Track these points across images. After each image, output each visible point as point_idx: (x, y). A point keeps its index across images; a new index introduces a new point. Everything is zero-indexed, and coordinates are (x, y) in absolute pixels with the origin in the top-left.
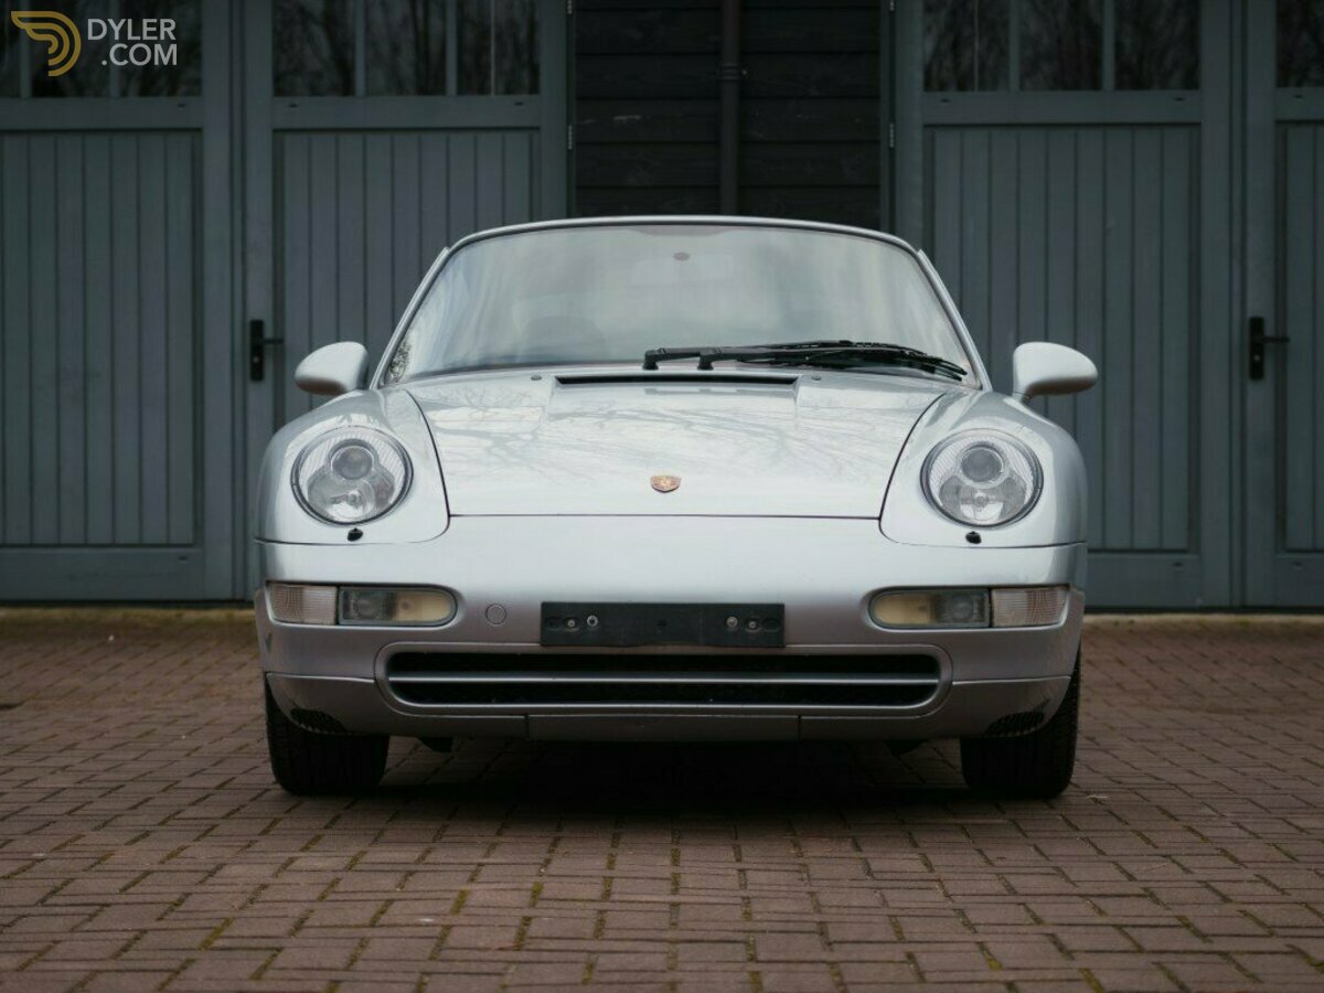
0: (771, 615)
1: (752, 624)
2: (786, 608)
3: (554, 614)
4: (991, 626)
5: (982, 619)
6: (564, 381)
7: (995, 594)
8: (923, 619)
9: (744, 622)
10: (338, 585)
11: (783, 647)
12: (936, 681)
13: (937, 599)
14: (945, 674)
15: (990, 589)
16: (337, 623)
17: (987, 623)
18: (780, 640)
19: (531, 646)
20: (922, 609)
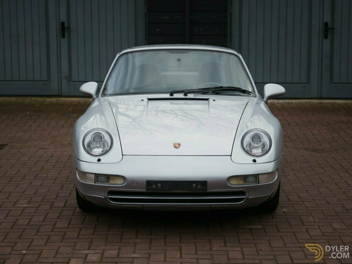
0: (203, 183)
1: (199, 186)
2: (208, 182)
3: (150, 183)
4: (258, 183)
5: (256, 182)
6: (150, 99)
7: (259, 176)
8: (241, 182)
9: (197, 185)
10: (95, 174)
11: (207, 191)
12: (245, 197)
13: (245, 178)
14: (247, 195)
15: (258, 175)
16: (95, 183)
17: (257, 183)
18: (206, 189)
19: (144, 190)
20: (242, 180)
